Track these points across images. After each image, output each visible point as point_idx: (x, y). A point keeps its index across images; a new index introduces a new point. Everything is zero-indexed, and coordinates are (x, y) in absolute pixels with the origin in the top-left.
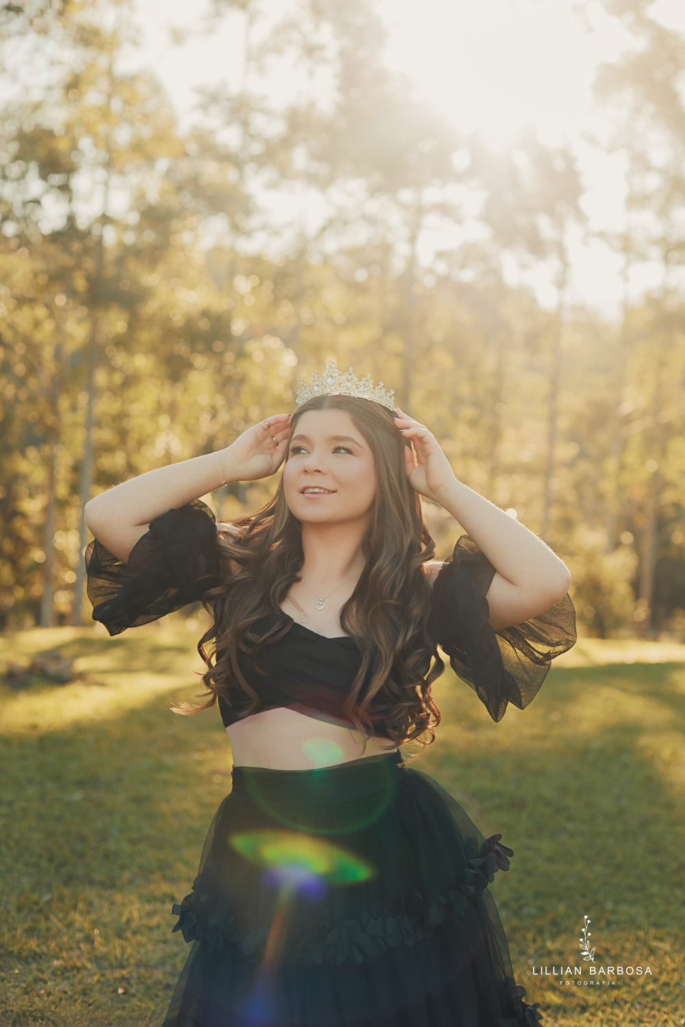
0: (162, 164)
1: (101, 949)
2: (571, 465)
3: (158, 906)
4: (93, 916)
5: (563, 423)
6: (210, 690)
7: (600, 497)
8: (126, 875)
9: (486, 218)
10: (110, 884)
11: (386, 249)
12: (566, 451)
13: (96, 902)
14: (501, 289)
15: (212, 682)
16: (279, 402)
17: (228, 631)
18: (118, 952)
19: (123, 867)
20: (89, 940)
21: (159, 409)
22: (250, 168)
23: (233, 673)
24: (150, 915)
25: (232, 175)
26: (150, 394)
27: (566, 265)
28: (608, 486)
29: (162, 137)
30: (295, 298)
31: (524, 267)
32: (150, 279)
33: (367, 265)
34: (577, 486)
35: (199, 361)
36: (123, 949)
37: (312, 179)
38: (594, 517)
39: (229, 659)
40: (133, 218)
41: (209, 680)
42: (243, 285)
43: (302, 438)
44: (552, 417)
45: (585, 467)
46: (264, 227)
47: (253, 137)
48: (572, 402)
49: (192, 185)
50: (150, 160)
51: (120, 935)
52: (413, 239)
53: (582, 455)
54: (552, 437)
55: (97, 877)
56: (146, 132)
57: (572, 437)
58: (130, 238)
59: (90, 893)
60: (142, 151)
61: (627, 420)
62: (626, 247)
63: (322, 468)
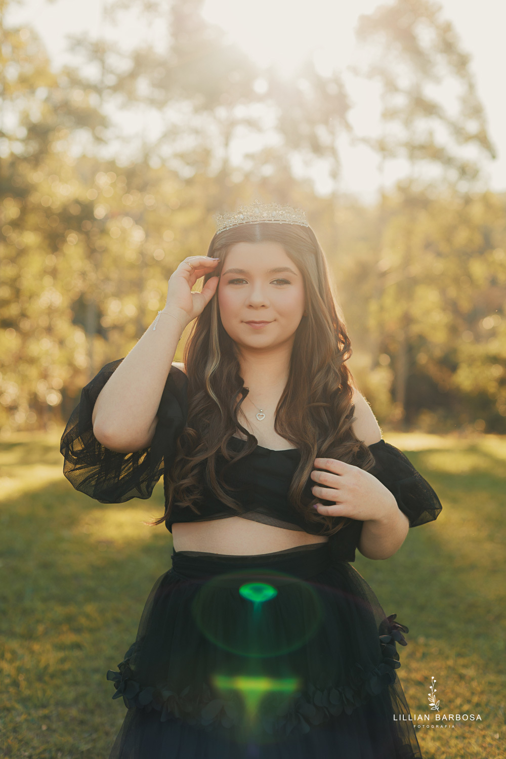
0: (42, 93)
1: (26, 692)
3: (67, 653)
4: (18, 663)
8: (40, 629)
9: (281, 128)
10: (30, 636)
11: (207, 153)
13: (20, 652)
14: (291, 181)
16: (132, 266)
18: (40, 694)
19: (39, 621)
20: (16, 684)
21: (44, 272)
22: (106, 94)
25: (93, 99)
26: (37, 262)
27: (337, 162)
28: (372, 323)
29: (41, 72)
30: (142, 189)
31: (307, 164)
32: (35, 176)
33: (192, 164)
35: (73, 236)
36: (44, 691)
37: (152, 102)
40: (22, 133)
42: (103, 179)
46: (118, 137)
47: (110, 71)
49: (64, 108)
50: (32, 89)
51: (40, 678)
52: (226, 144)
56: (28, 69)
58: (19, 149)
59: (14, 644)
60: (27, 83)
61: (383, 275)
62: (383, 148)
63: (267, 303)
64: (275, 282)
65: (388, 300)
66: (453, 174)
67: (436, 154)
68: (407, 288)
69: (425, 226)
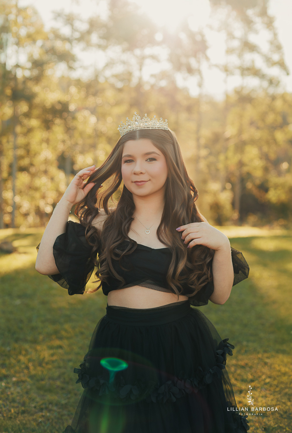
0: (39, 43)
1: (33, 372)
2: (206, 158)
3: (55, 351)
4: (28, 357)
5: (203, 141)
6: (99, 279)
7: (217, 170)
8: (41, 337)
9: (170, 60)
10: (35, 342)
11: (130, 74)
12: (204, 152)
13: (30, 350)
14: (176, 89)
15: (100, 275)
16: (90, 137)
17: (105, 250)
18: (40, 373)
19: (40, 333)
20: (27, 368)
21: (42, 141)
22: (74, 42)
23: (110, 270)
24: (52, 355)
25: (67, 46)
26: (38, 135)
27: (202, 78)
28: (221, 166)
29: (39, 32)
30: (95, 94)
31: (185, 79)
32: (36, 89)
33: (122, 80)
34: (209, 166)
35: (58, 121)
36: (42, 372)
37: (99, 46)
38: (215, 178)
39: (108, 264)
40: (29, 65)
41: (99, 274)
42: (73, 90)
43: (130, 156)
44: (198, 139)
45: (212, 159)
46: (81, 67)
47: (76, 30)
48: (206, 133)
49: (52, 51)
50: (34, 41)
51: (40, 365)
52: (141, 69)
53: (210, 154)
54: (199, 147)
55: (29, 338)
56: (32, 30)
57: (206, 147)
58: (27, 74)
59: (27, 346)
60: (31, 38)
61: (228, 139)
62: (226, 70)
63: (143, 171)
64: (149, 160)
65: (230, 154)
66: (265, 84)
67: (256, 73)
68: (241, 147)
69: (250, 112)
